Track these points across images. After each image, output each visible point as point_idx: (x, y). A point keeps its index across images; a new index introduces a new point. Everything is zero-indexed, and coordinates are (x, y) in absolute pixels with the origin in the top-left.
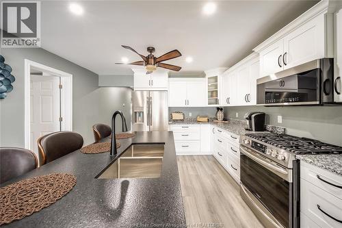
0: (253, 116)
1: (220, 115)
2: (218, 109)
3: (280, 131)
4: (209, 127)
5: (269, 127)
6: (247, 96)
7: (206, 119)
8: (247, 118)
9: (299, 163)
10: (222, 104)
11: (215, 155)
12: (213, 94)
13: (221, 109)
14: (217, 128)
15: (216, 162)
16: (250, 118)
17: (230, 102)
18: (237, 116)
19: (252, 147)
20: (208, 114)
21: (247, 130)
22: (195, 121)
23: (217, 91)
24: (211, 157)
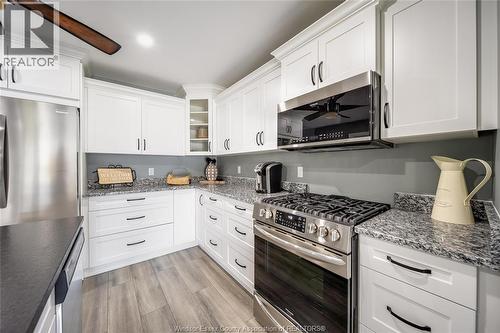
0: (268, 168)
1: (212, 170)
2: (209, 160)
3: (301, 189)
4: (192, 193)
5: (286, 184)
6: (260, 135)
7: (185, 180)
8: (259, 173)
9: (358, 240)
10: (216, 150)
11: (203, 246)
12: (200, 132)
13: (214, 161)
14: (206, 194)
15: (206, 258)
16: (263, 173)
17: (230, 146)
18: (239, 172)
19: (278, 222)
20: (189, 171)
21: (258, 192)
22: (162, 184)
23: (207, 127)
24: (196, 252)
